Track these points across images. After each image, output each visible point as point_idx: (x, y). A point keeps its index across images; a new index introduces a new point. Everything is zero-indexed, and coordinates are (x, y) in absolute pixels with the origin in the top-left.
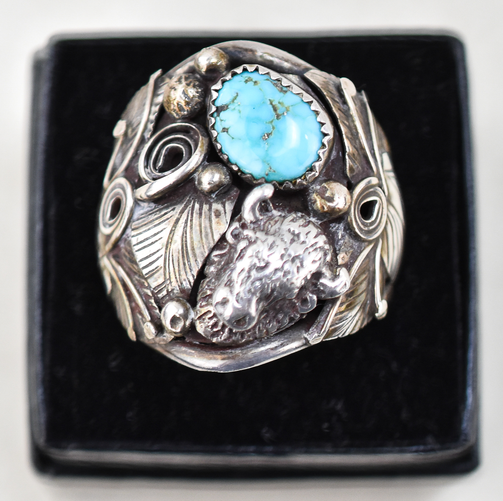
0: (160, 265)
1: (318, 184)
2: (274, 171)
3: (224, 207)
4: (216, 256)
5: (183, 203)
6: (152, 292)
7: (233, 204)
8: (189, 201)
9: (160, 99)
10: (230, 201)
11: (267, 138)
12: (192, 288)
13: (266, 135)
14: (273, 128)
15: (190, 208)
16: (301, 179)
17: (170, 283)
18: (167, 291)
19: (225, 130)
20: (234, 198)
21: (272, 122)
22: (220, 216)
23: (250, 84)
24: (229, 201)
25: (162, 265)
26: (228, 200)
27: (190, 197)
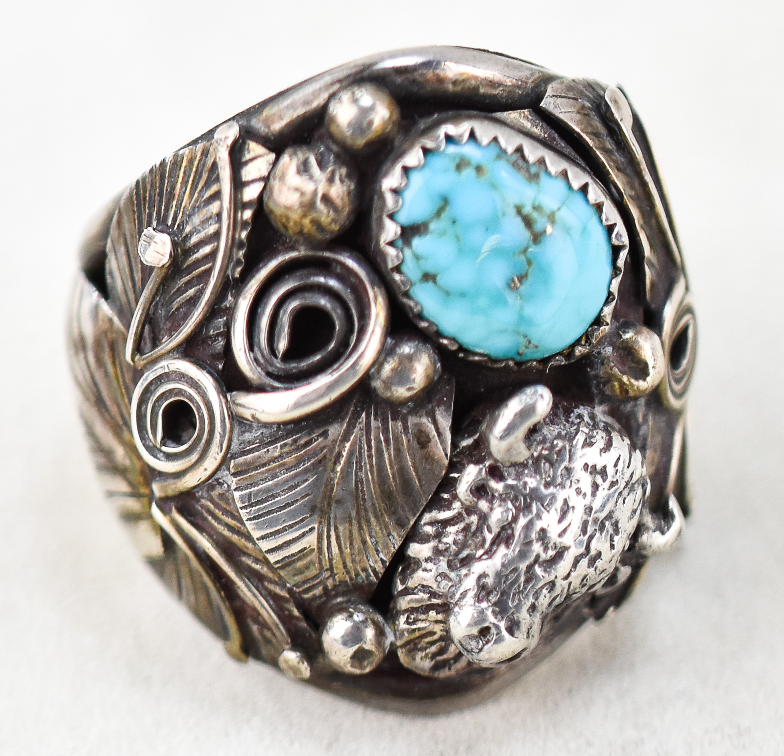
0: (310, 546)
1: (608, 344)
2: (536, 347)
3: (435, 422)
4: (431, 523)
5: (343, 419)
6: (290, 591)
7: (449, 413)
8: (356, 416)
9: (251, 193)
10: (442, 408)
11: (519, 285)
12: (380, 582)
13: (516, 279)
14: (529, 263)
15: (361, 429)
16: (582, 345)
17: (331, 576)
18: (325, 589)
19: (428, 277)
20: (449, 399)
21: (525, 251)
22: (430, 444)
23: (468, 173)
24: (440, 408)
25: (315, 547)
26: (438, 406)
27: (356, 407)
